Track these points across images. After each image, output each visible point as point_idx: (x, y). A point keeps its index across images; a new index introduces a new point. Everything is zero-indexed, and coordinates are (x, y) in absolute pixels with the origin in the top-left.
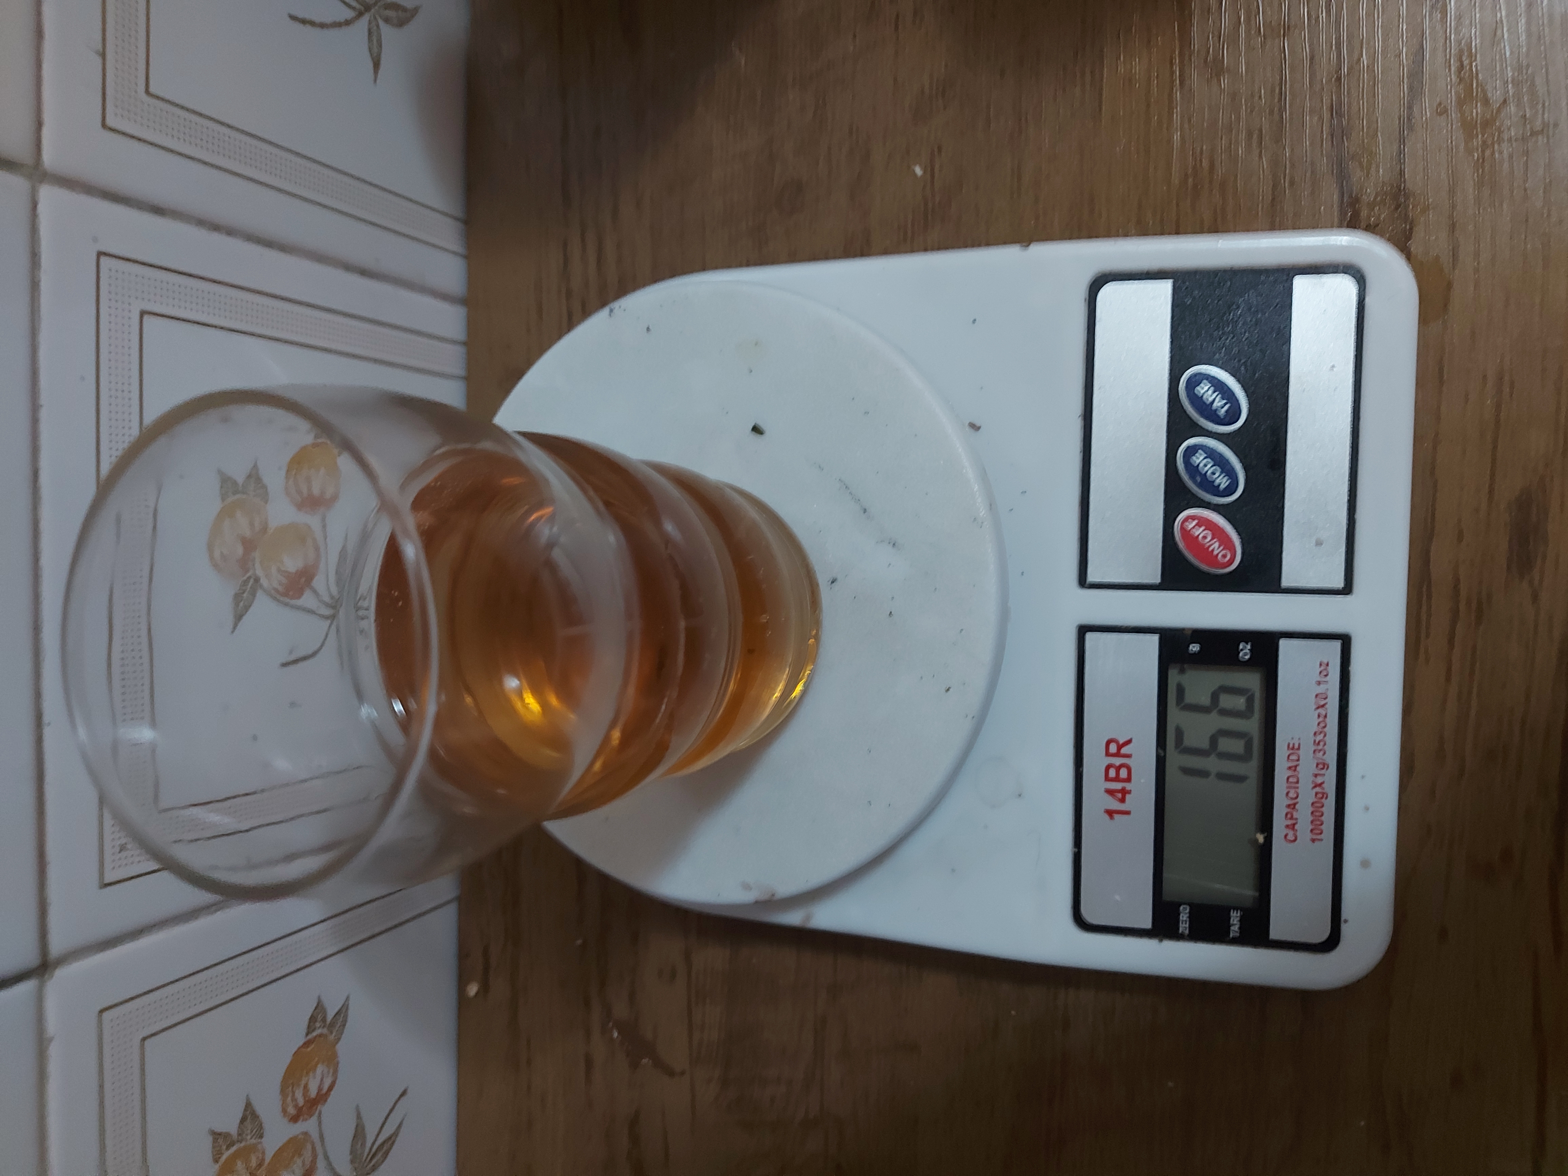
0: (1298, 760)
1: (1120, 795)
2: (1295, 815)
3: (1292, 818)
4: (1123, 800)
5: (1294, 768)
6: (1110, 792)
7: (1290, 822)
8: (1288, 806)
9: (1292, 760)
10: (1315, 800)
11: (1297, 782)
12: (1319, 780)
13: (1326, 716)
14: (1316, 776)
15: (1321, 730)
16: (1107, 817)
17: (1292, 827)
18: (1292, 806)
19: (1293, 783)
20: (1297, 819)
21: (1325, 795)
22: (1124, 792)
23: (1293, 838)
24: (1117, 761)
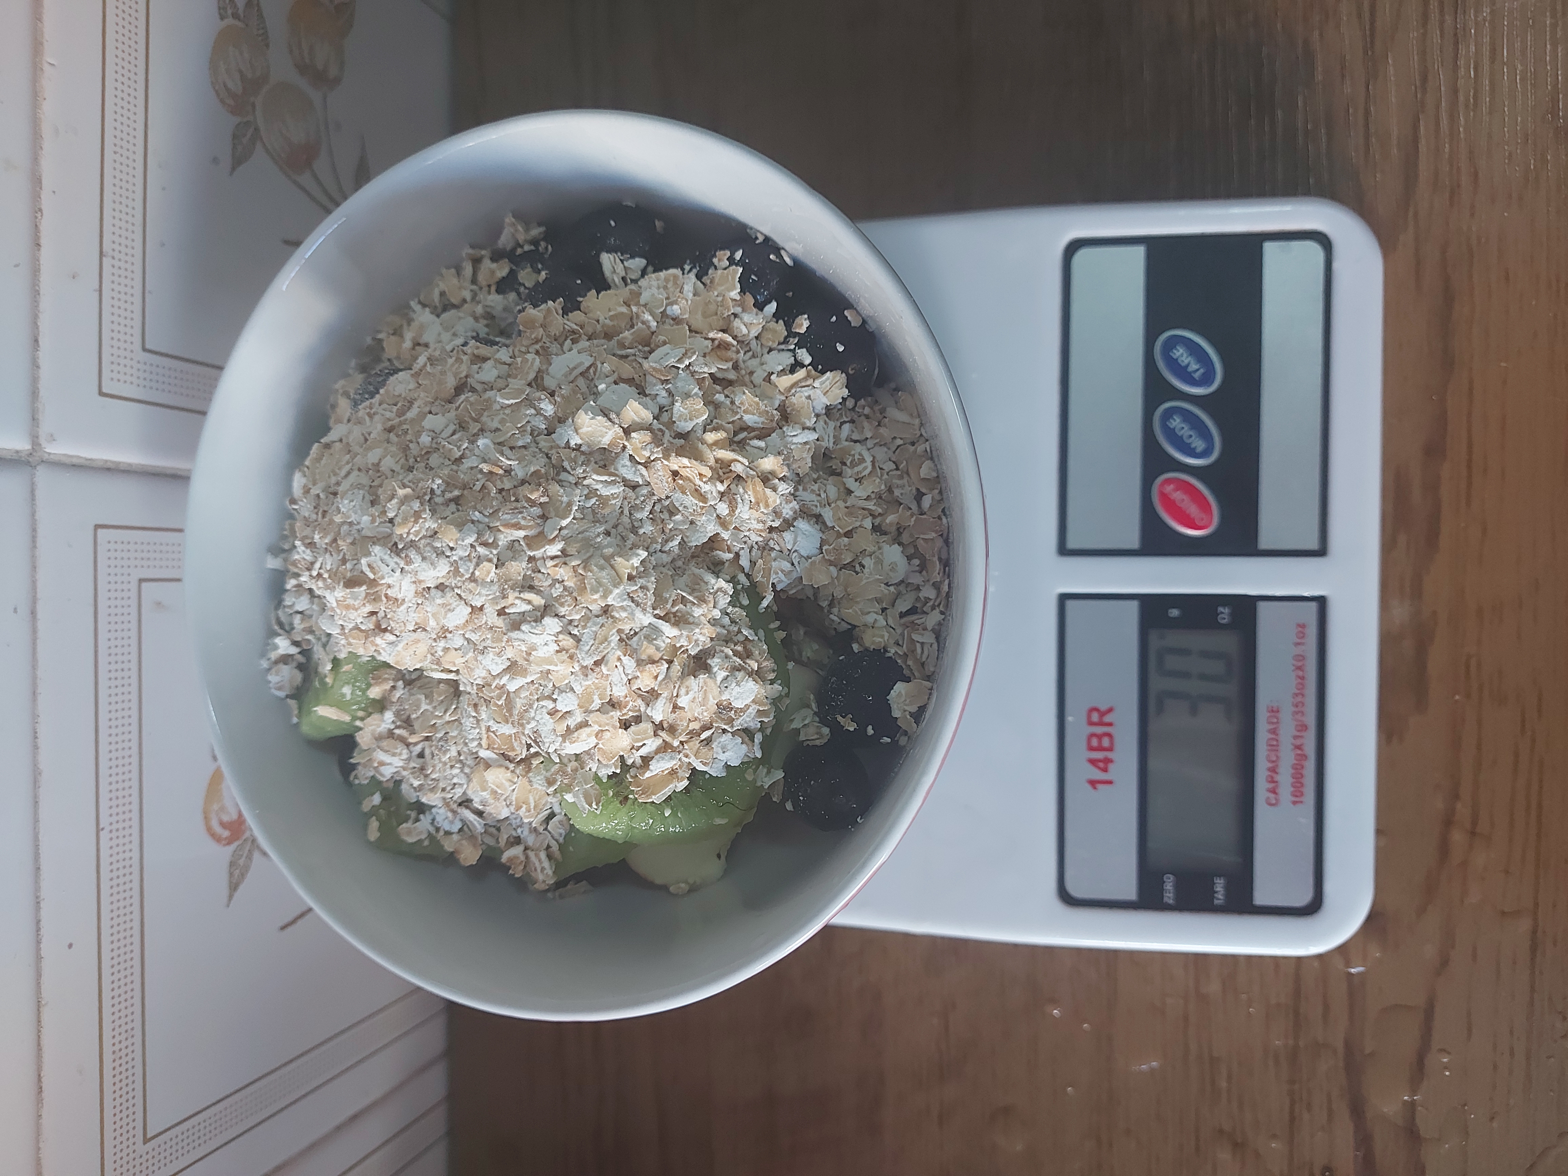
0: (1277, 723)
1: (1101, 765)
2: (1277, 778)
3: (1273, 782)
4: (1105, 770)
5: (1274, 731)
6: (1093, 762)
7: (1271, 785)
8: (1269, 769)
9: (1273, 723)
10: (1297, 762)
11: (1278, 746)
12: (1298, 742)
13: (1302, 678)
14: (1296, 737)
15: (1300, 693)
16: (1089, 787)
17: (1274, 791)
18: (1273, 770)
19: (1274, 746)
20: (1277, 782)
21: (1305, 757)
22: (1108, 761)
23: (1274, 802)
24: (1099, 730)
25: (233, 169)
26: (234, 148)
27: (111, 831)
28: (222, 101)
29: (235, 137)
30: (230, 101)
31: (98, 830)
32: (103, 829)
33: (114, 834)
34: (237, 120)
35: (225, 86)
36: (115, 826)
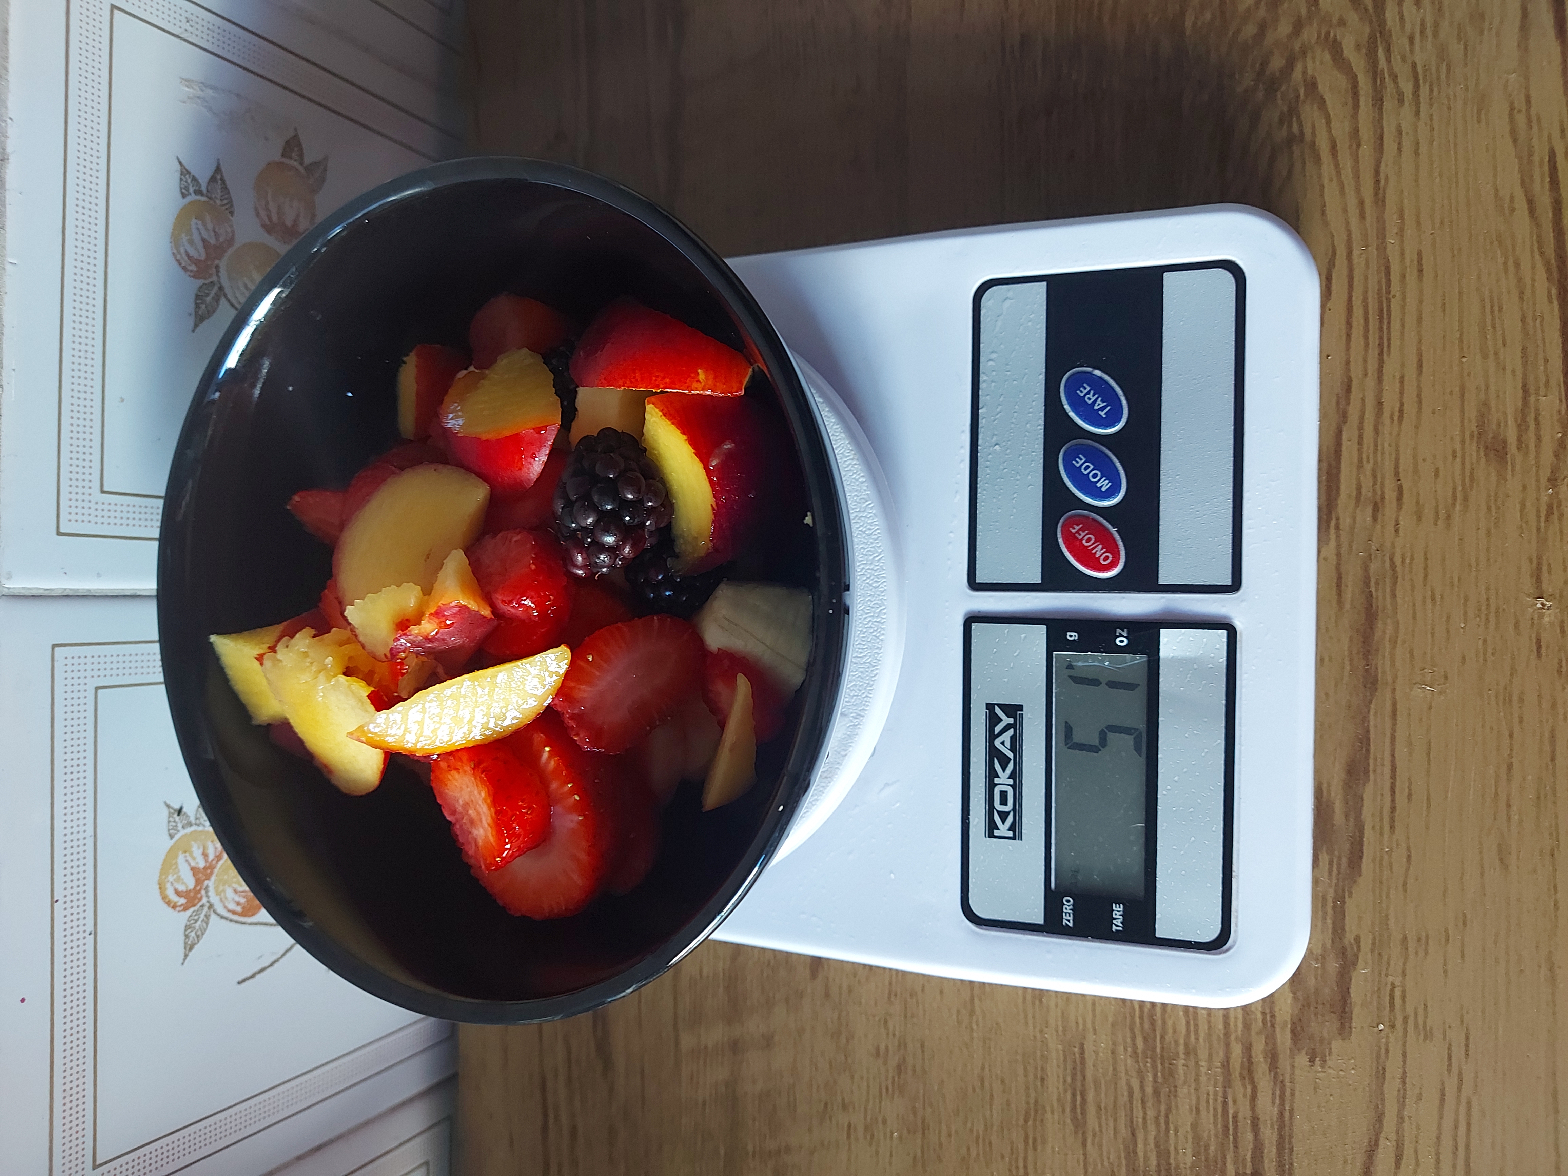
25: (196, 326)
26: (197, 306)
27: (65, 902)
28: (184, 268)
29: (197, 297)
30: (193, 268)
31: (53, 902)
32: (57, 901)
33: (68, 905)
34: (200, 282)
35: (187, 254)
36: (68, 899)
